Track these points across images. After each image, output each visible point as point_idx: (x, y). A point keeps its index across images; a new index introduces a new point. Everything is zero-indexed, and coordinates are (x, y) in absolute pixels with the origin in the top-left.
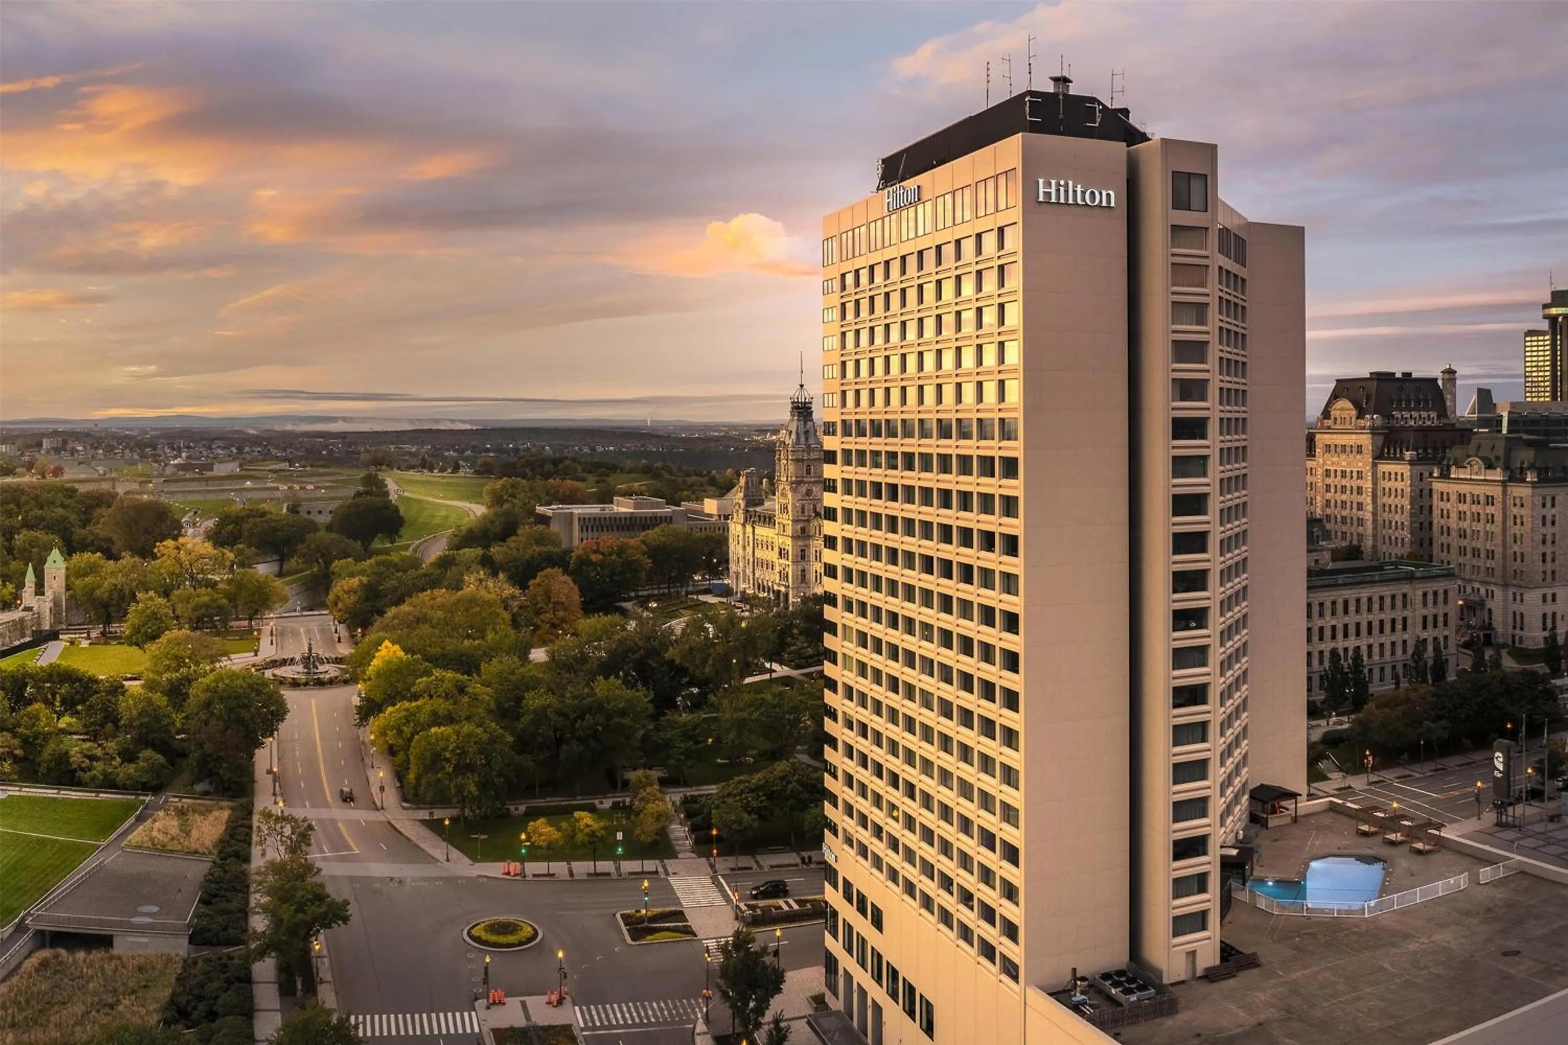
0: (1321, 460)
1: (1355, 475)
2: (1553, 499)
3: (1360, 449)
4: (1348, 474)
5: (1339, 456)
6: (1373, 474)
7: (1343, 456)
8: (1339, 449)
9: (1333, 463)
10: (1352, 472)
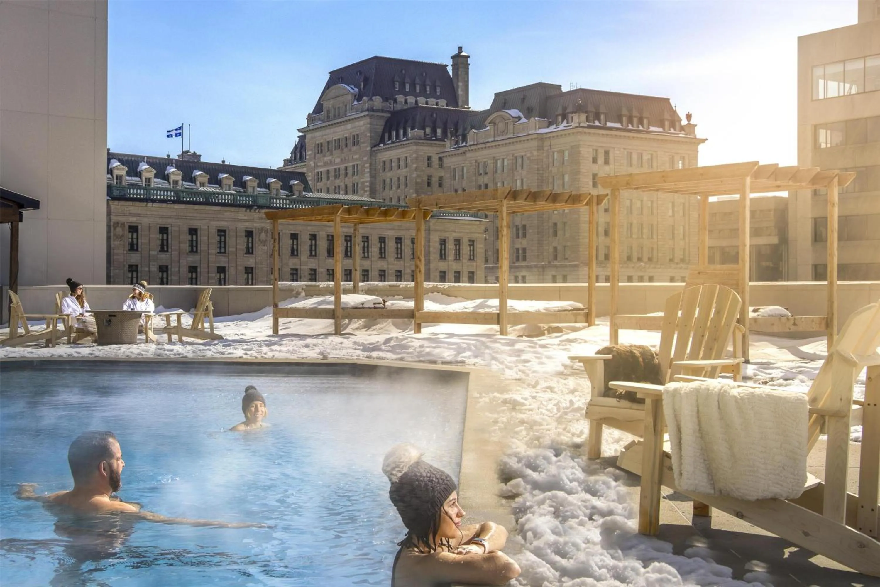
0: (312, 163)
1: (350, 171)
2: (607, 153)
3: (356, 140)
4: (342, 172)
5: (331, 154)
6: (371, 165)
7: (336, 152)
8: (332, 146)
9: (325, 164)
10: (346, 168)
